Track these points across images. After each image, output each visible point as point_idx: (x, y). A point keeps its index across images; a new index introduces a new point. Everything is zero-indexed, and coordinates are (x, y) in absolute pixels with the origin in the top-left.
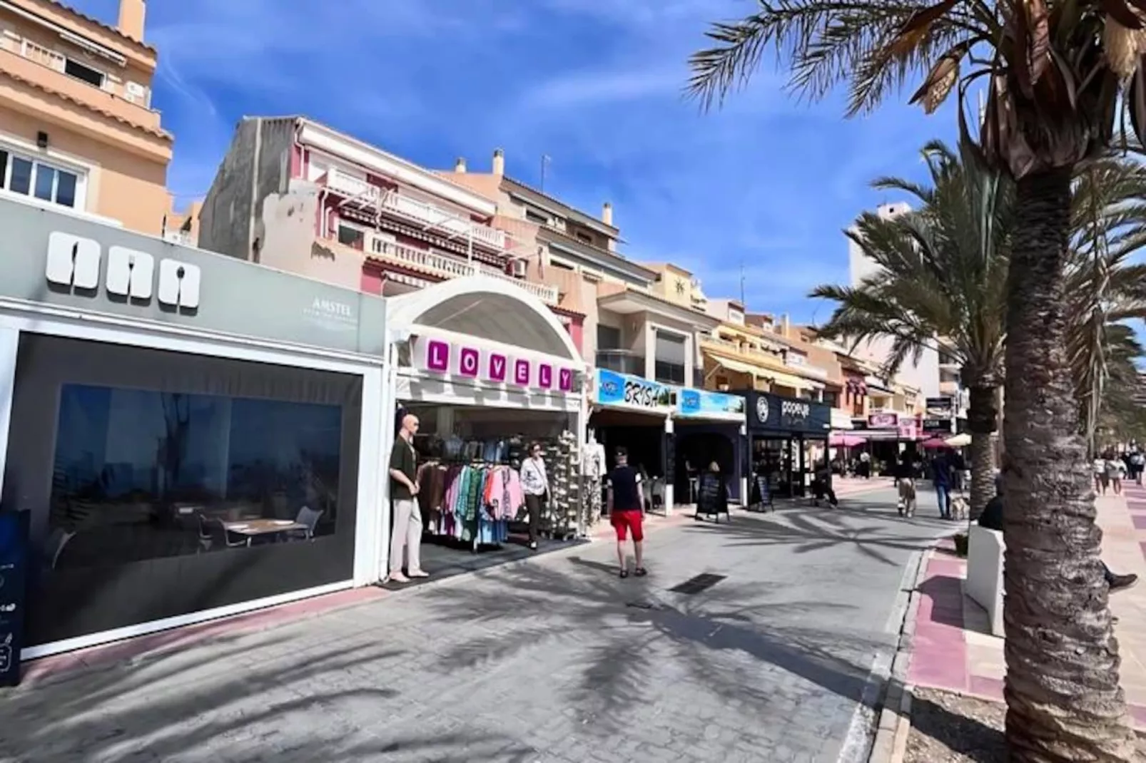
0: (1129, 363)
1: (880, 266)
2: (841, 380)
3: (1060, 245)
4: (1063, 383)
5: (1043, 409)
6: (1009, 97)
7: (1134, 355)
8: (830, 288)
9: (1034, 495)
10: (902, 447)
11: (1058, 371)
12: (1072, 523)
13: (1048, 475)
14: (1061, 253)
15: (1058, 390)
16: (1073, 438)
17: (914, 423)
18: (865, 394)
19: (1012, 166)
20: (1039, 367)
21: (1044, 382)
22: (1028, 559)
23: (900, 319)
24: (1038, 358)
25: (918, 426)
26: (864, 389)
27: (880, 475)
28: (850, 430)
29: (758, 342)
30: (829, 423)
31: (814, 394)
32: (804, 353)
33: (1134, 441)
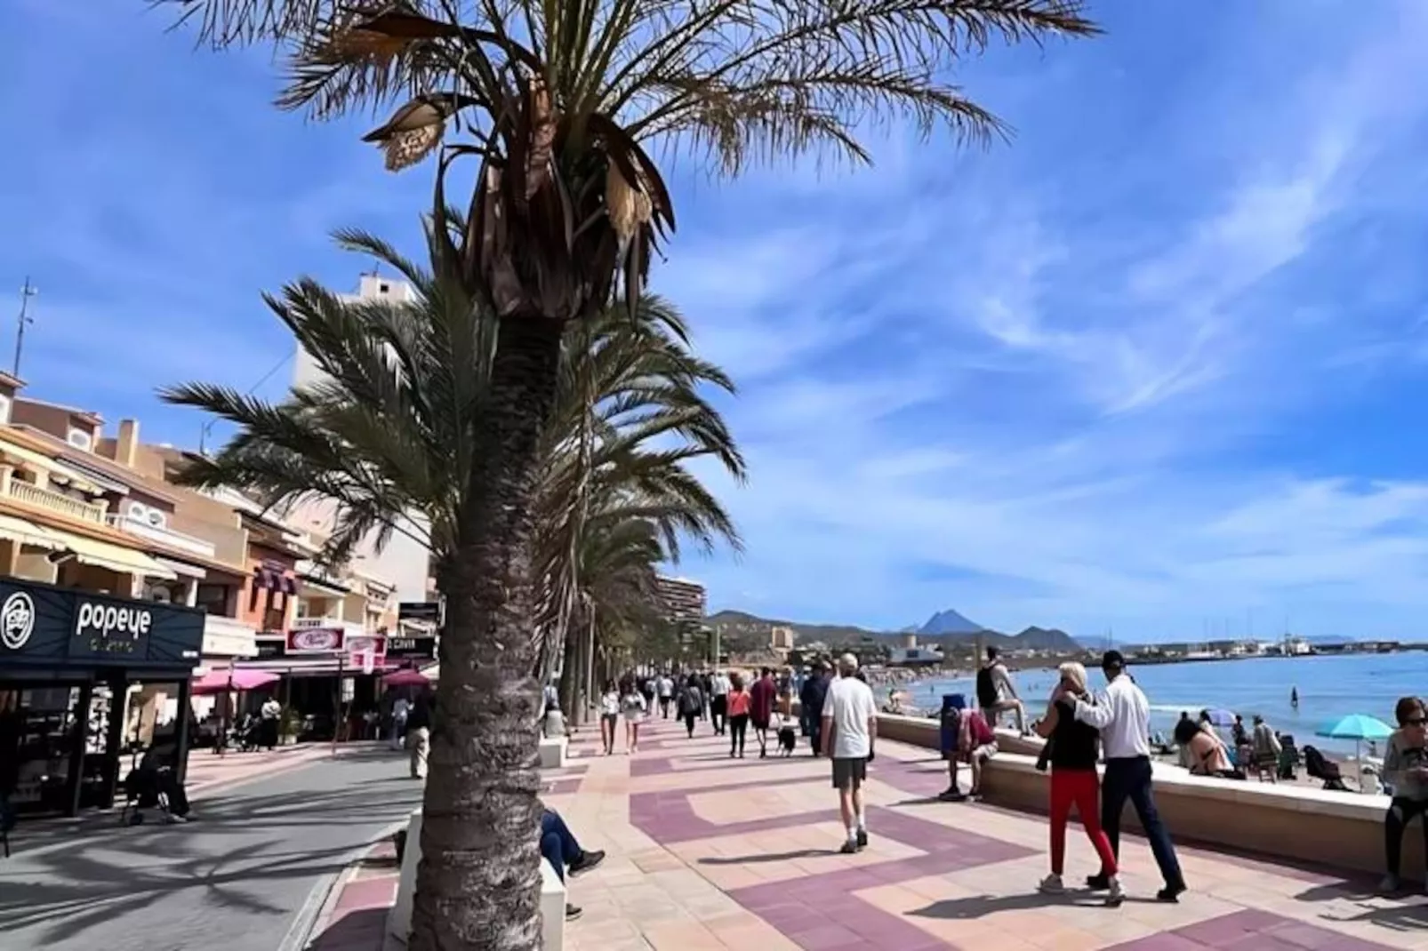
0: (651, 568)
1: (329, 377)
2: (245, 565)
3: (539, 419)
4: (521, 605)
5: (491, 642)
6: (501, 200)
7: (654, 560)
8: (217, 394)
9: (466, 769)
10: (349, 685)
11: (518, 588)
12: (507, 803)
13: (487, 737)
14: (538, 429)
15: (513, 614)
16: (524, 681)
17: (374, 645)
18: (292, 591)
19: (495, 294)
20: (495, 582)
21: (498, 602)
22: (447, 868)
23: (349, 473)
24: (495, 570)
25: (379, 649)
26: (289, 581)
27: (299, 740)
28: (253, 659)
29: (41, 466)
30: (197, 648)
31: (178, 587)
32: (167, 506)
33: (652, 662)
